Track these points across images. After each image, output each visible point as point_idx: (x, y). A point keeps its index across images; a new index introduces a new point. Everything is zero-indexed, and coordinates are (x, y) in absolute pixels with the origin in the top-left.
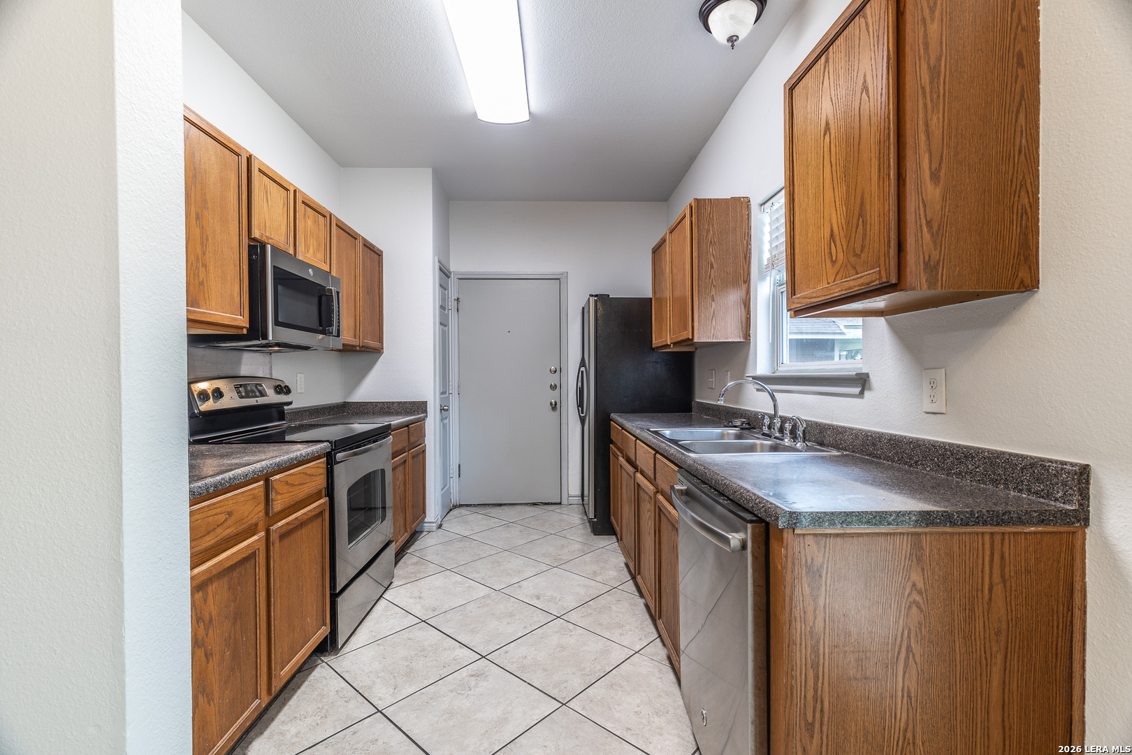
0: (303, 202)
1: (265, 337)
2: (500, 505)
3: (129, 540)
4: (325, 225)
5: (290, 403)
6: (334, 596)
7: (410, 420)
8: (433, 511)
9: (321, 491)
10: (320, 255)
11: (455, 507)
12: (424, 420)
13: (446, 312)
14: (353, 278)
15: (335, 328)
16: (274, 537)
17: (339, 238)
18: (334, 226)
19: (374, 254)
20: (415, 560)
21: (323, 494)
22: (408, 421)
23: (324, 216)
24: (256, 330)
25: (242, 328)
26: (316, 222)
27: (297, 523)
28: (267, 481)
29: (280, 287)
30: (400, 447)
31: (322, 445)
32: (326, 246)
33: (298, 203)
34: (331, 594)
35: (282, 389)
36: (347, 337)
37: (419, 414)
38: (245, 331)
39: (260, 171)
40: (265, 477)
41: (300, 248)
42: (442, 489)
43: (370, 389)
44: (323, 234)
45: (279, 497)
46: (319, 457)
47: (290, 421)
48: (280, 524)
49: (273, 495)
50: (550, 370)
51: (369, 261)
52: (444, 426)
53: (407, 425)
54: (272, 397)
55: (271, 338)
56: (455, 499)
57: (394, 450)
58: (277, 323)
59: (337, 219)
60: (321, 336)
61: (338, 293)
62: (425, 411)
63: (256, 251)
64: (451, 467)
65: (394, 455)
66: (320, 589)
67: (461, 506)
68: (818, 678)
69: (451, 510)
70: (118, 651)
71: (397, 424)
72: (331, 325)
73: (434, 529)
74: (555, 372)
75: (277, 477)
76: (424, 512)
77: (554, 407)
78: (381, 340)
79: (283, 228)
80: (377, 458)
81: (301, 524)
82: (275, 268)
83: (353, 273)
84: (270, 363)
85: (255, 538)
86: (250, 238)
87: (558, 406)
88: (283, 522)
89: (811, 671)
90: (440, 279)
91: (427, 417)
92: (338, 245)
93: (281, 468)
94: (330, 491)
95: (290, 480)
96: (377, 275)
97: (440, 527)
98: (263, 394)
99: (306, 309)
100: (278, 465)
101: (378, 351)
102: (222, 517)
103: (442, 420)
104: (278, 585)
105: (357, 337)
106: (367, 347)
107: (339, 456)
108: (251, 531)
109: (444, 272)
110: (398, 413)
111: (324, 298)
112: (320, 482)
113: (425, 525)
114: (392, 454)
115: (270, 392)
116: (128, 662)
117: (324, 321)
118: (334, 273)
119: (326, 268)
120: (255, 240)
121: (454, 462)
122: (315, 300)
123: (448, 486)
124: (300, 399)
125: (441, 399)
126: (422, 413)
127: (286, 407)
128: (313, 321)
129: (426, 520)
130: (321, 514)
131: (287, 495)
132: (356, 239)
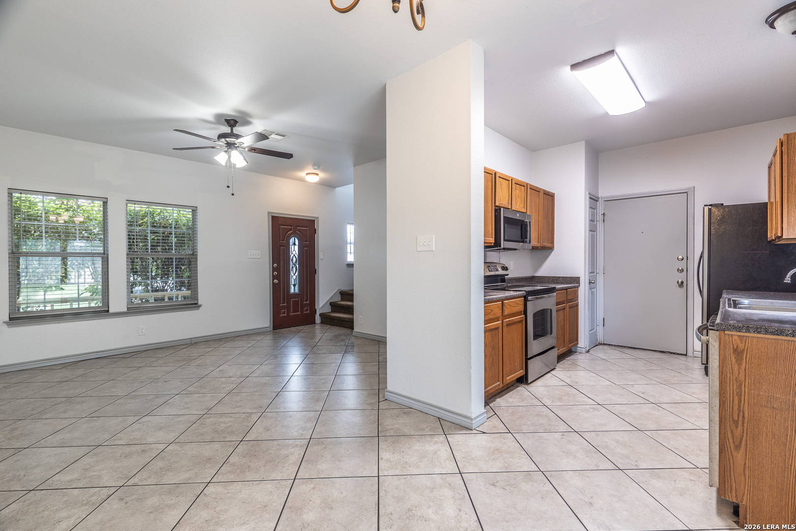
0: (515, 183)
1: (500, 246)
2: (635, 348)
3: (472, 308)
4: (525, 190)
5: (508, 275)
6: (527, 359)
7: (568, 287)
8: (583, 341)
9: (521, 312)
10: (522, 205)
11: (600, 344)
12: (578, 287)
13: (595, 223)
14: (538, 213)
15: (528, 240)
16: (505, 324)
17: (531, 194)
18: (529, 189)
19: (550, 197)
20: (570, 363)
21: (523, 313)
22: (567, 287)
23: (524, 186)
24: (497, 244)
25: (492, 243)
26: (520, 190)
27: (512, 322)
28: (502, 302)
29: (506, 225)
30: (561, 300)
31: (522, 292)
32: (524, 200)
33: (513, 183)
34: (526, 359)
35: (505, 268)
36: (534, 243)
37: (574, 284)
38: (493, 244)
39: (499, 177)
40: (502, 300)
41: (514, 204)
42: (590, 331)
43: (547, 269)
44: (523, 195)
45: (506, 309)
46: (520, 297)
47: (507, 283)
48: (507, 320)
49: (504, 308)
50: (678, 258)
51: (546, 201)
52: (592, 293)
53: (566, 289)
54: (501, 272)
55: (502, 247)
56: (600, 338)
57: (558, 301)
58: (505, 240)
59: (531, 185)
60: (522, 244)
61: (530, 222)
62: (579, 282)
63: (497, 210)
64: (598, 319)
65: (558, 304)
66: (521, 353)
67: (604, 344)
68: (741, 401)
69: (597, 345)
70: (470, 338)
71: (560, 288)
72: (526, 238)
73: (584, 352)
74: (682, 259)
75: (506, 301)
76: (577, 340)
77: (681, 285)
78: (553, 242)
79: (507, 198)
80: (548, 302)
81: (514, 323)
82: (504, 217)
83: (538, 210)
84: (499, 256)
85: (499, 322)
86: (495, 206)
87: (685, 284)
88: (508, 320)
89: (737, 397)
90: (590, 203)
91: (580, 286)
92: (530, 198)
93: (508, 298)
94: (525, 312)
95: (510, 304)
96: (551, 208)
97: (588, 352)
98: (497, 270)
99: (515, 232)
100: (506, 297)
101: (551, 248)
102: (490, 311)
103: (590, 289)
104: (506, 343)
105: (540, 242)
106: (545, 247)
107: (529, 298)
108: (497, 319)
109: (594, 199)
110: (562, 283)
111: (523, 226)
112: (521, 308)
113: (578, 348)
114: (556, 303)
115: (500, 269)
116: (472, 341)
117: (523, 237)
118: (528, 213)
119: (524, 211)
120: (497, 206)
121: (600, 315)
122: (520, 227)
123: (595, 330)
124: (512, 274)
125: (590, 277)
126: (577, 283)
127: (506, 277)
128: (519, 238)
129: (579, 346)
130: (521, 321)
131: (509, 309)
132: (539, 192)
